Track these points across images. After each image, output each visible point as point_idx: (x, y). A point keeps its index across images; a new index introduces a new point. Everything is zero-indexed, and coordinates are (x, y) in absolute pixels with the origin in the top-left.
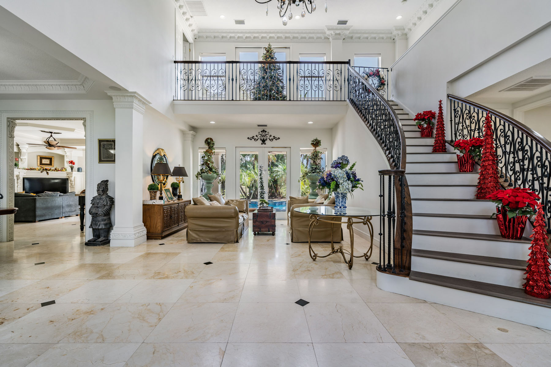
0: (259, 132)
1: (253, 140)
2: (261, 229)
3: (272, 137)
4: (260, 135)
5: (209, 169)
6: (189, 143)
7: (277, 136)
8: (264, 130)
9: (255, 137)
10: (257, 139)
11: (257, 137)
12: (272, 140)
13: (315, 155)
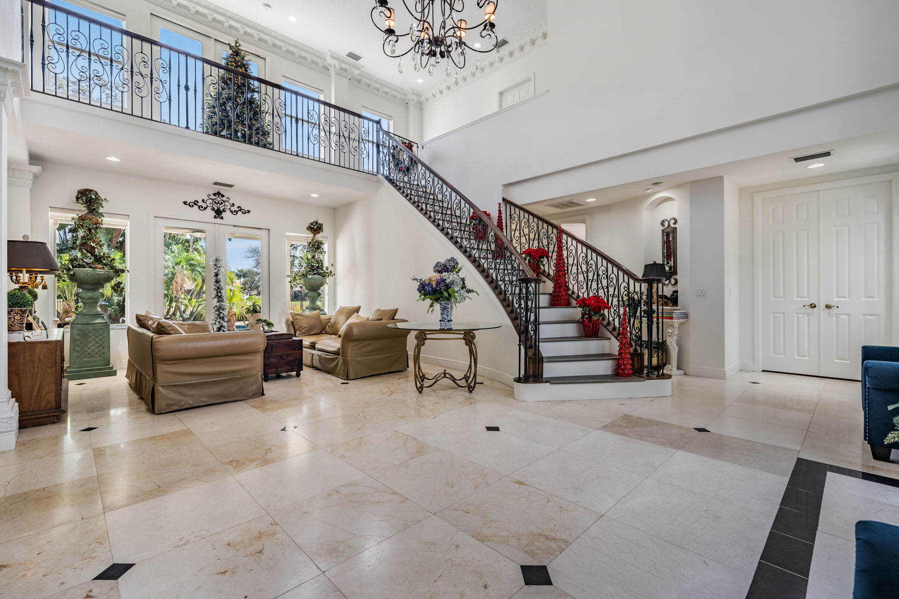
0: (209, 195)
1: (196, 207)
2: (279, 369)
3: (234, 208)
4: (210, 201)
5: (93, 258)
7: (245, 208)
8: (219, 192)
9: (201, 203)
10: (206, 207)
11: (206, 202)
12: (235, 213)
13: (316, 246)
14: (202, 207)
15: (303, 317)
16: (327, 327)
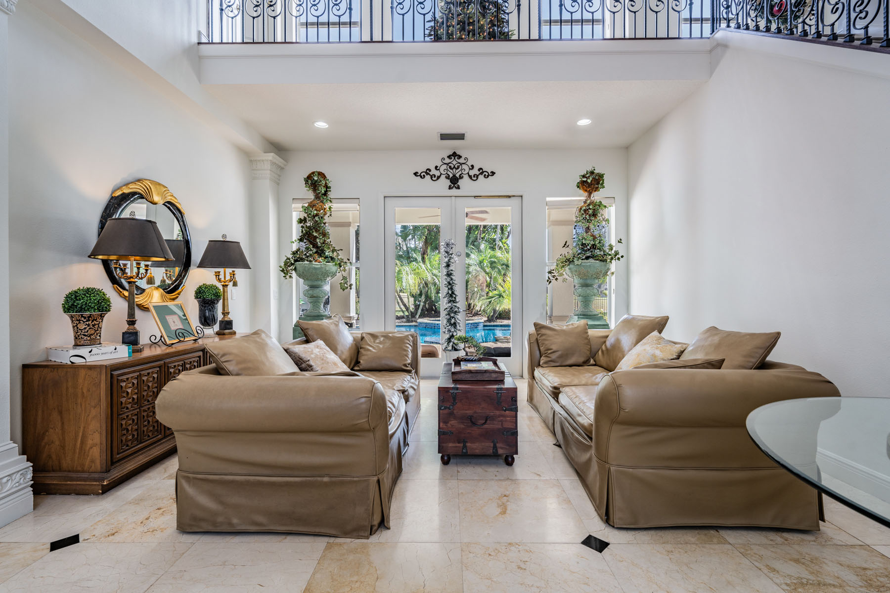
0: (443, 159)
1: (428, 177)
2: (468, 444)
3: (475, 171)
4: (445, 167)
5: (315, 250)
6: (266, 186)
7: (488, 168)
8: (455, 153)
9: (434, 172)
10: (439, 175)
11: (439, 169)
12: (475, 179)
13: (591, 212)
14: (435, 176)
15: (555, 332)
16: (600, 352)
